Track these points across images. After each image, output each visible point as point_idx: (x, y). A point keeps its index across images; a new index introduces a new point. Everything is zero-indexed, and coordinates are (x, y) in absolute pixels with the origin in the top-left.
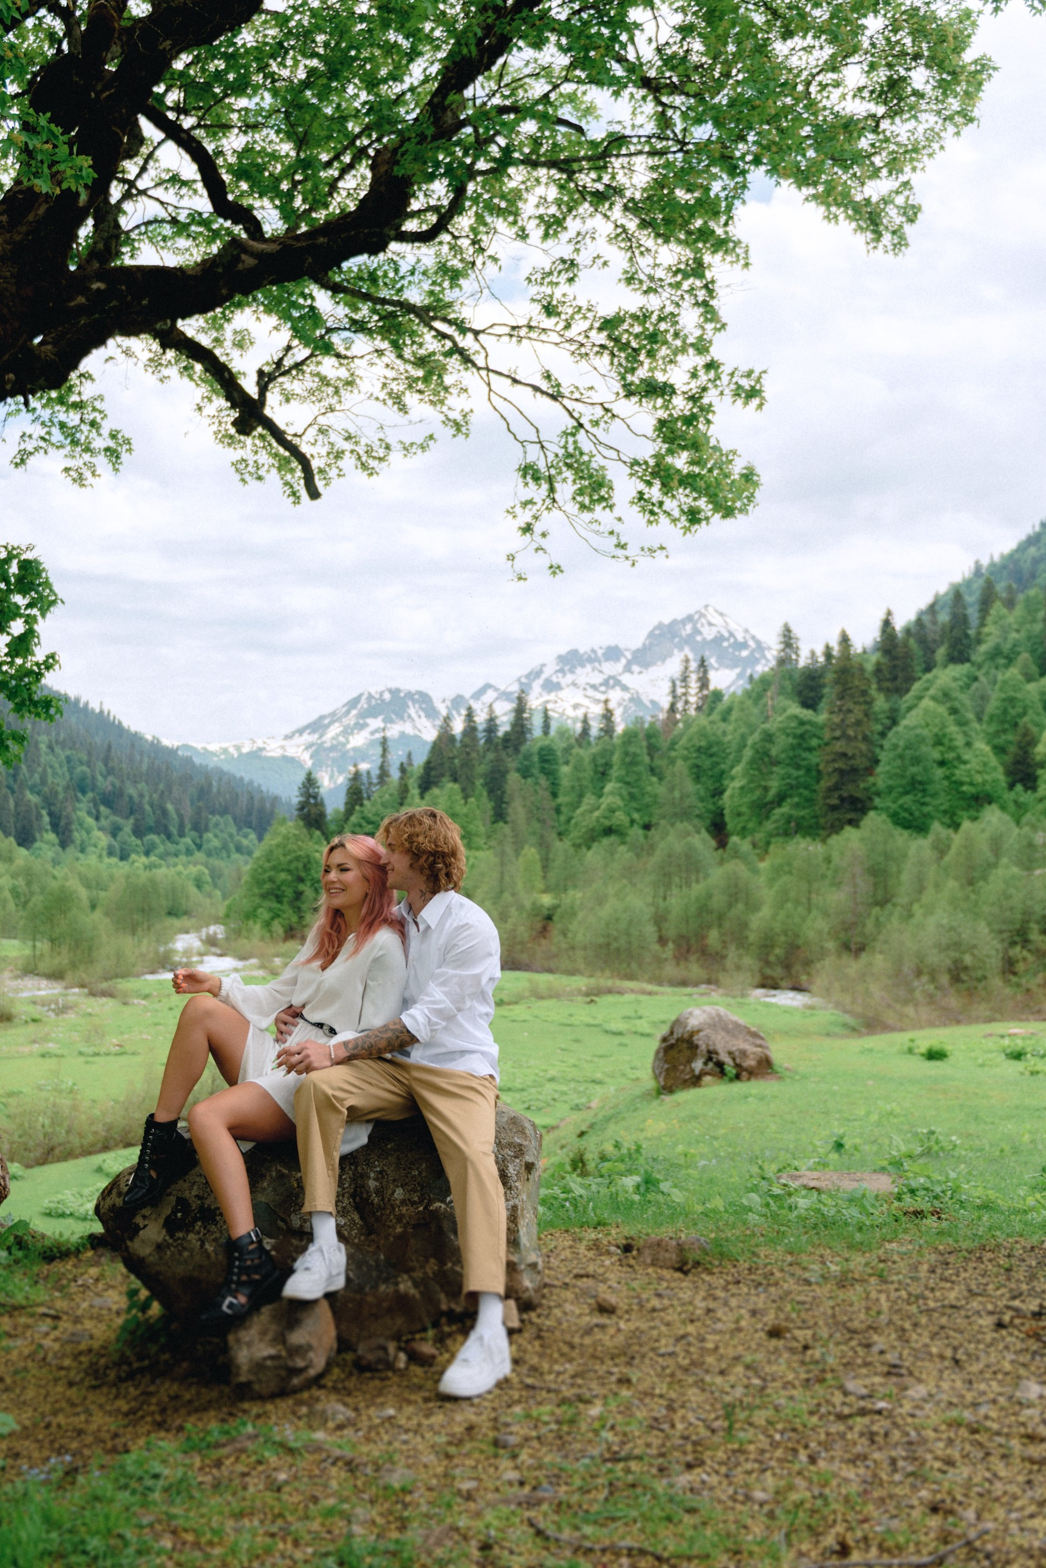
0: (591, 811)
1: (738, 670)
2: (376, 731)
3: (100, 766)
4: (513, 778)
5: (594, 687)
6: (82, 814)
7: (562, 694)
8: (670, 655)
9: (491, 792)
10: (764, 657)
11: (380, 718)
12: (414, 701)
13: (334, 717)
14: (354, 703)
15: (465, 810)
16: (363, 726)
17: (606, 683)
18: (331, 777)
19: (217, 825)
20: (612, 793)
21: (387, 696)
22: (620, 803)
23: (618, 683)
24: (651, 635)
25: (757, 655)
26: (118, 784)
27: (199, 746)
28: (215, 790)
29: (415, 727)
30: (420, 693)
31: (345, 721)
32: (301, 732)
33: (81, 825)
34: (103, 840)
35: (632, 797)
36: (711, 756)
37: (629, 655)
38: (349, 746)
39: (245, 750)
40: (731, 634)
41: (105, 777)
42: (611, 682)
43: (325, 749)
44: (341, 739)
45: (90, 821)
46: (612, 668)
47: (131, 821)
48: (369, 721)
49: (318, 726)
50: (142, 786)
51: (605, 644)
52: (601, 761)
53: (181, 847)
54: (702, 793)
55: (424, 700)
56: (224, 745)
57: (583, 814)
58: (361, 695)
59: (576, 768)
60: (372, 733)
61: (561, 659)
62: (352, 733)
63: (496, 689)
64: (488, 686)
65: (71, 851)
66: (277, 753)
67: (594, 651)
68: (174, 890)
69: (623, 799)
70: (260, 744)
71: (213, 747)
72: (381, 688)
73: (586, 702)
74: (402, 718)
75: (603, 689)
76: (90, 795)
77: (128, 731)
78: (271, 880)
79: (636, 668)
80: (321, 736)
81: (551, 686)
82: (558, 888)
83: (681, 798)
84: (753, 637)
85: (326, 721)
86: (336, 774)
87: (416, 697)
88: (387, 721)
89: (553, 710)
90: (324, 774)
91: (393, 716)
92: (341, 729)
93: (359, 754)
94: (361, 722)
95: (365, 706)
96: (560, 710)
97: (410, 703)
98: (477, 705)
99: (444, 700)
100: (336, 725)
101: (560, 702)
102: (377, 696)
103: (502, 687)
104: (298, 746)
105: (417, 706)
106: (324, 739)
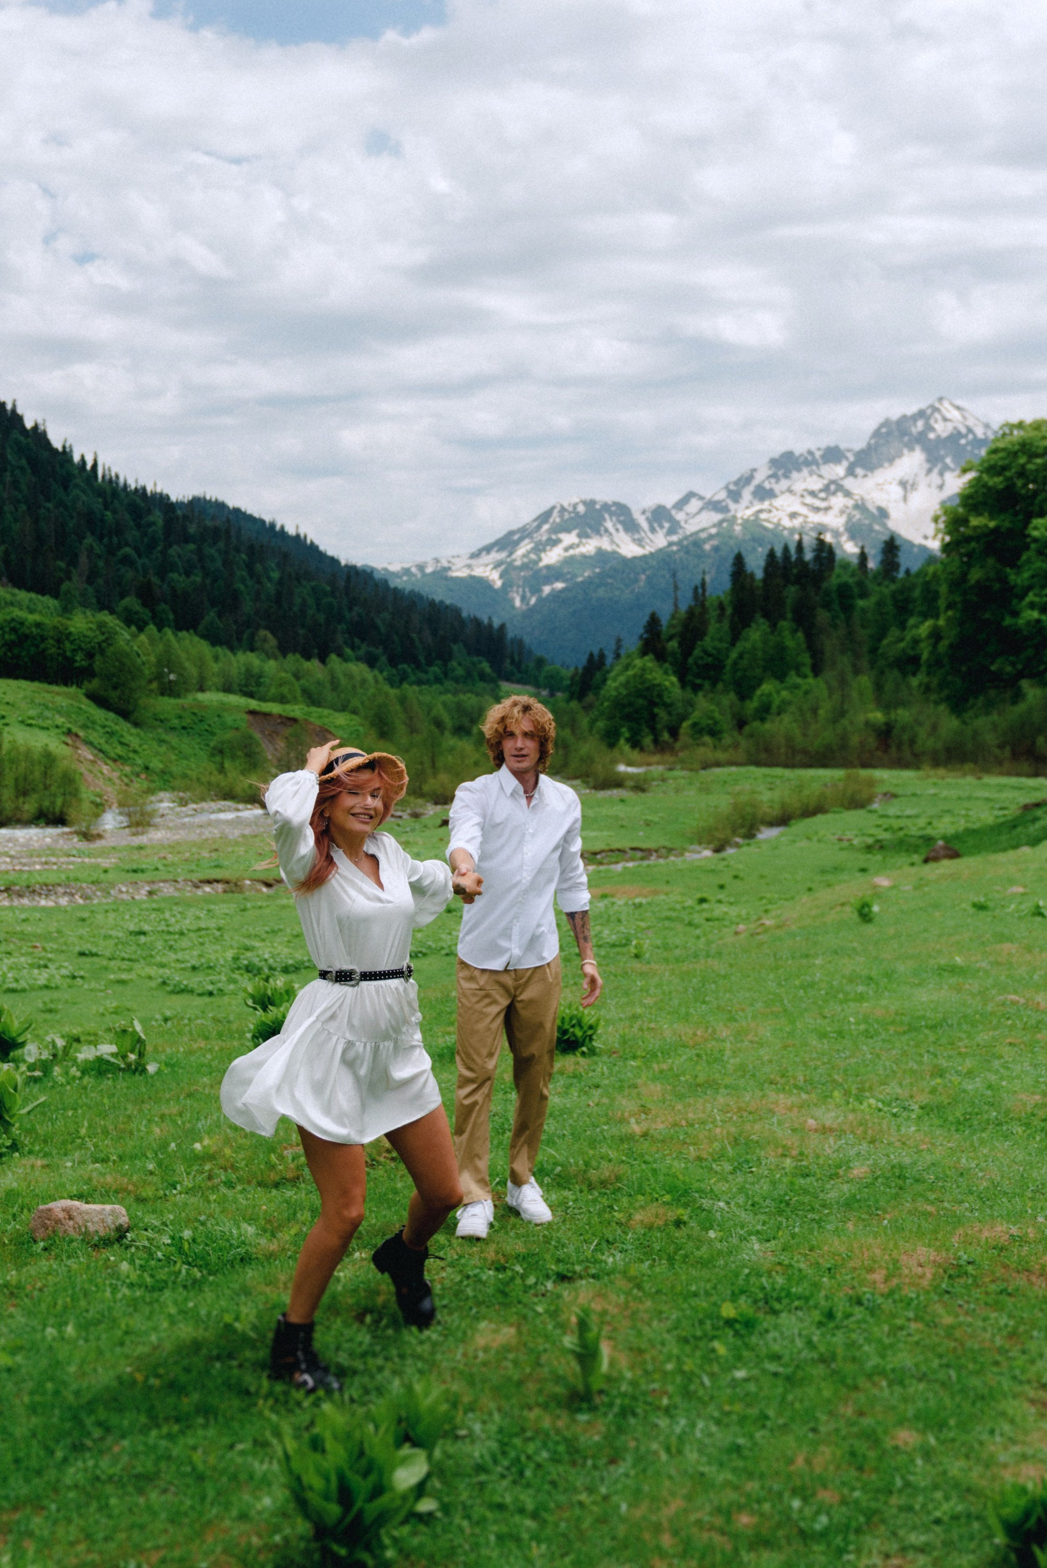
2: (571, 547)
5: (813, 494)
7: (777, 502)
8: (899, 455)
11: (575, 533)
12: (612, 514)
13: (524, 533)
14: (545, 517)
16: (557, 542)
17: (826, 489)
18: (523, 599)
21: (581, 509)
23: (840, 488)
24: (876, 433)
29: (612, 542)
30: (616, 504)
31: (536, 537)
32: (488, 549)
37: (852, 458)
38: (542, 564)
39: (429, 570)
40: (970, 431)
42: (832, 488)
43: (516, 568)
44: (533, 556)
46: (833, 472)
48: (562, 536)
49: (507, 542)
51: (823, 445)
55: (622, 513)
56: (406, 566)
58: (553, 508)
60: (566, 550)
61: (774, 462)
62: (544, 550)
63: (701, 498)
64: (691, 495)
66: (464, 573)
67: (810, 452)
70: (446, 564)
71: (395, 568)
72: (576, 500)
73: (804, 510)
74: (598, 533)
75: (823, 495)
77: (325, 555)
79: (859, 471)
80: (511, 554)
81: (763, 494)
85: (516, 537)
86: (528, 594)
87: (613, 509)
88: (582, 535)
89: (767, 520)
90: (515, 595)
91: (589, 531)
92: (532, 545)
93: (554, 573)
94: (554, 537)
95: (558, 520)
96: (775, 520)
97: (607, 516)
98: (680, 516)
99: (644, 512)
100: (527, 541)
101: (775, 512)
102: (571, 509)
103: (708, 496)
104: (486, 565)
105: (614, 519)
106: (514, 556)
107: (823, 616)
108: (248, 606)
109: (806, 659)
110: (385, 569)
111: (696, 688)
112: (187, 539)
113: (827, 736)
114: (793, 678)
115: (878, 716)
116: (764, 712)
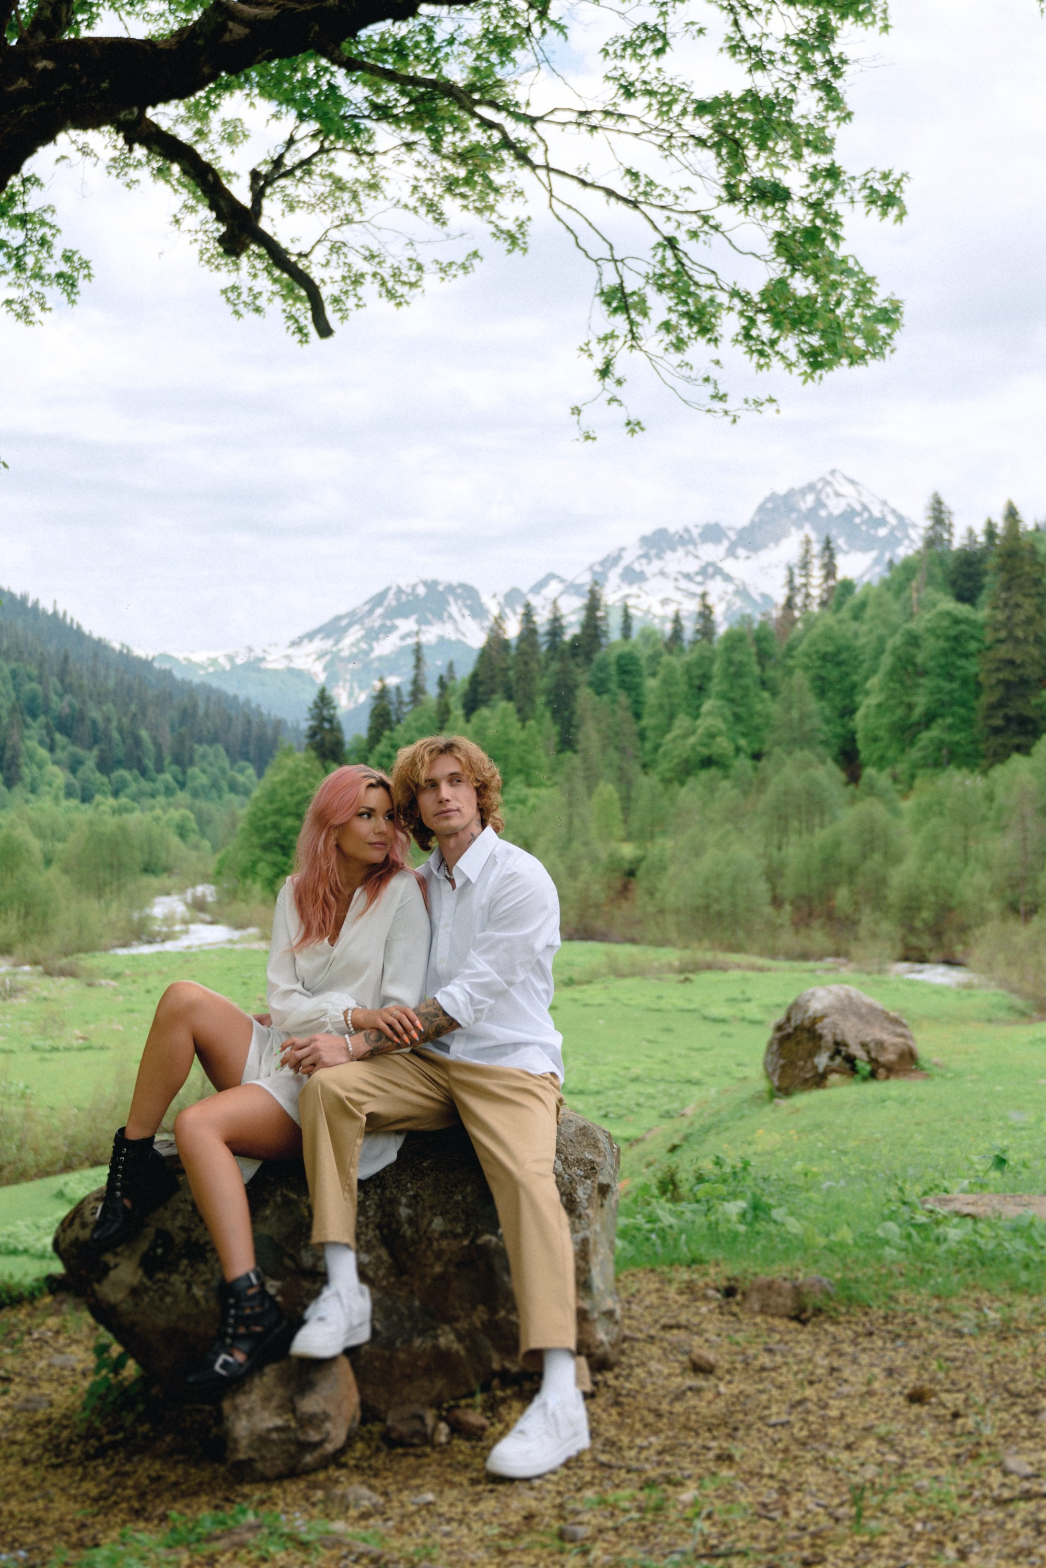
0: (685, 736)
1: (873, 554)
2: (408, 635)
3: (54, 681)
4: (585, 695)
5: (688, 577)
6: (32, 744)
7: (647, 586)
8: (786, 534)
9: (555, 713)
10: (907, 536)
11: (413, 618)
12: (457, 597)
13: (354, 618)
14: (379, 599)
15: (523, 735)
16: (392, 629)
17: (703, 571)
18: (351, 695)
19: (204, 756)
20: (710, 713)
21: (421, 590)
22: (722, 726)
23: (718, 571)
24: (761, 509)
25: (899, 534)
26: (77, 704)
27: (180, 655)
28: (201, 712)
29: (457, 630)
30: (463, 586)
31: (368, 622)
32: (311, 636)
33: (31, 757)
34: (59, 776)
35: (738, 718)
36: (839, 664)
37: (733, 536)
39: (239, 661)
40: (865, 508)
41: (61, 697)
42: (710, 571)
43: (342, 660)
44: (363, 646)
45: (43, 753)
46: (711, 552)
47: (95, 752)
48: (399, 622)
49: (332, 629)
50: (108, 707)
51: (702, 522)
52: (697, 672)
53: (159, 785)
54: (828, 712)
55: (469, 595)
56: (213, 655)
57: (674, 740)
58: (388, 589)
59: (668, 682)
60: (403, 638)
61: (644, 540)
62: (377, 639)
63: (562, 580)
64: (551, 577)
65: (18, 789)
66: (280, 665)
67: (687, 530)
68: (150, 840)
69: (725, 720)
70: (260, 654)
71: (200, 657)
73: (678, 596)
74: (440, 618)
75: (699, 579)
76: (42, 719)
77: (89, 638)
78: (276, 826)
79: (741, 552)
80: (337, 642)
81: (632, 576)
82: (642, 836)
83: (802, 719)
84: (893, 512)
86: (356, 690)
87: (459, 591)
88: (422, 621)
89: (636, 607)
90: (341, 691)
91: (429, 616)
92: (362, 633)
93: (387, 665)
94: (388, 623)
95: (394, 603)
96: (645, 607)
97: (451, 600)
98: (535, 601)
99: (494, 596)
100: (357, 627)
101: (644, 597)
102: (409, 590)
103: (569, 577)
104: (308, 655)
105: (460, 603)
106: (340, 646)
110: (188, 660)
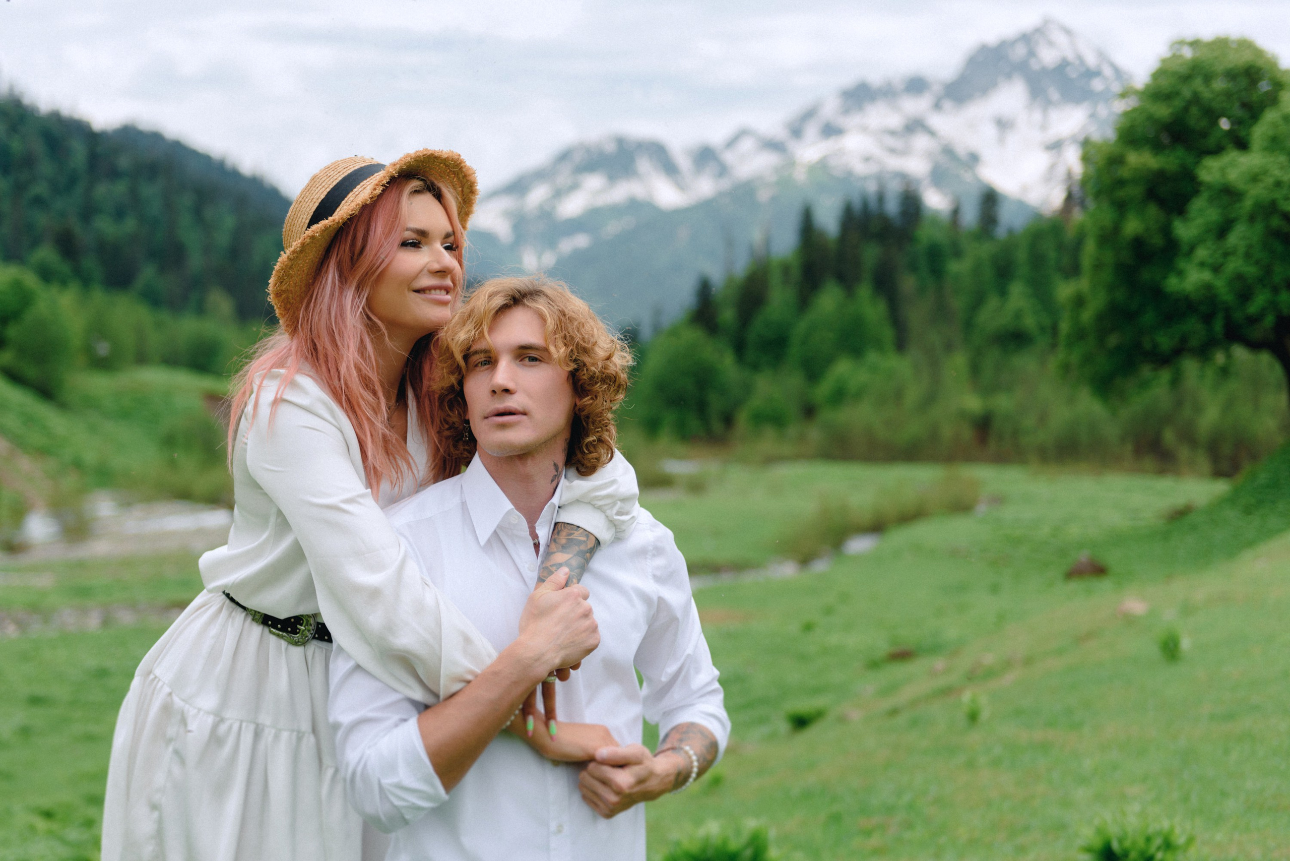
2: (595, 194)
5: (891, 133)
7: (848, 141)
8: (992, 85)
11: (602, 175)
12: (645, 153)
13: (540, 175)
14: (564, 156)
16: (578, 187)
21: (610, 146)
23: (924, 127)
24: (970, 61)
29: (649, 189)
30: (654, 143)
31: (555, 180)
37: (938, 88)
38: (561, 215)
40: (1081, 59)
42: (915, 126)
43: (529, 218)
44: (550, 205)
46: (915, 106)
48: (585, 179)
49: (518, 187)
55: (658, 153)
58: (575, 146)
60: (589, 197)
61: (845, 93)
62: (564, 198)
63: (756, 136)
64: (744, 132)
67: (889, 82)
73: (880, 153)
74: (630, 176)
79: (947, 104)
80: (523, 201)
81: (830, 131)
85: (529, 180)
87: (649, 147)
88: (611, 178)
89: (838, 166)
91: (618, 173)
92: (549, 191)
93: (575, 225)
94: (576, 180)
95: (581, 160)
96: (846, 166)
97: (640, 156)
98: (729, 157)
99: (686, 152)
100: (543, 185)
101: (845, 155)
102: (597, 147)
103: (764, 133)
105: (650, 160)
106: (526, 204)
107: (908, 283)
108: (196, 261)
109: (888, 334)
111: (755, 367)
112: (114, 174)
113: (913, 428)
114: (872, 357)
115: (973, 403)
116: (839, 396)
